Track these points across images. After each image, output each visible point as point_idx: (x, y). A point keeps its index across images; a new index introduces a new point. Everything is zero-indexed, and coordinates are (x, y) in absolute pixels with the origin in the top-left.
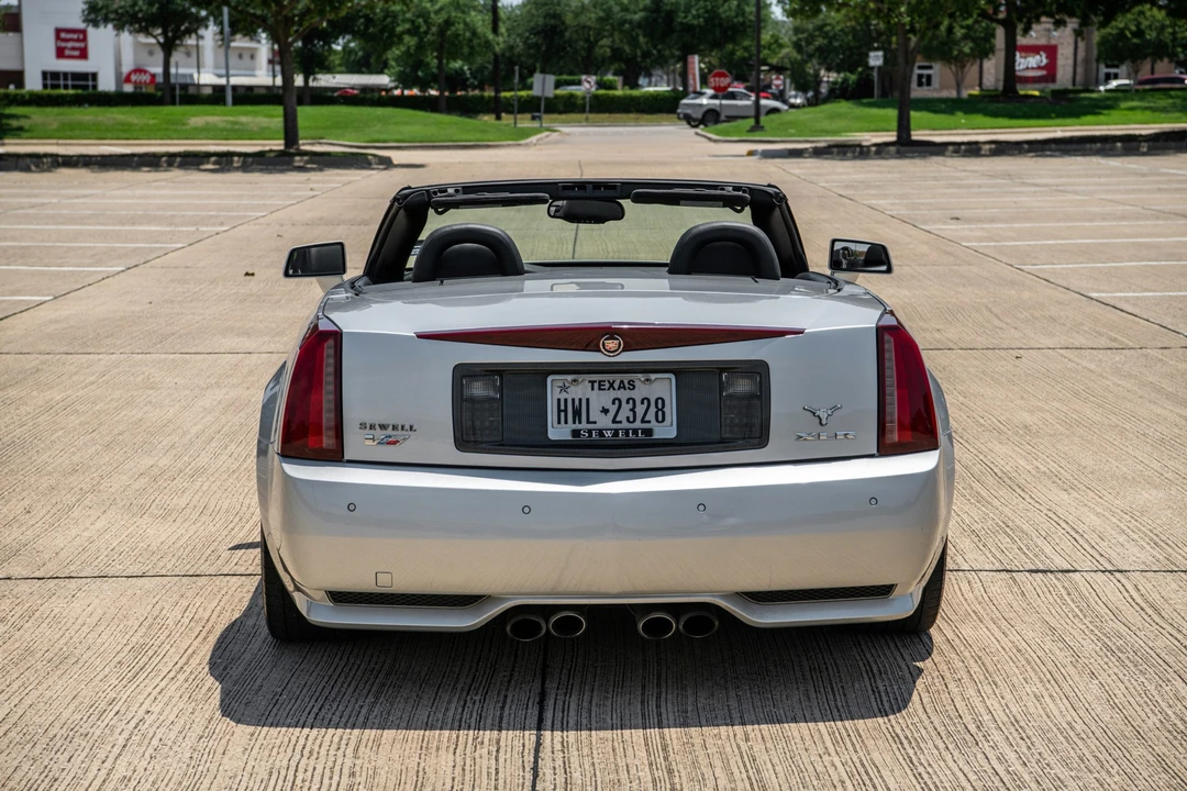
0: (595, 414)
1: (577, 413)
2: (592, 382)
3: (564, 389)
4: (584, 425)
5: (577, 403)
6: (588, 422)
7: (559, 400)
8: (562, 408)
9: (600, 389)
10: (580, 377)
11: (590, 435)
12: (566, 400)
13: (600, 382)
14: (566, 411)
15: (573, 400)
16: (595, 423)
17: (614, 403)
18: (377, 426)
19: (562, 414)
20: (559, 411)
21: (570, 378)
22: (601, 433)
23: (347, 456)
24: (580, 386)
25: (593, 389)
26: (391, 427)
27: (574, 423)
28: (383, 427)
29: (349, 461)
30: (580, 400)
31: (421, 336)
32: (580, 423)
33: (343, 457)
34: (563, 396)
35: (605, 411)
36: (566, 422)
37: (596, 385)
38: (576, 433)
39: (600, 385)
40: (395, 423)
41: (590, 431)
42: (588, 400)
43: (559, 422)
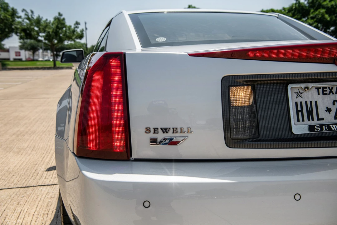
0: (323, 114)
1: (310, 113)
2: (318, 89)
3: (299, 94)
4: (316, 122)
5: (309, 104)
6: (318, 119)
7: (296, 103)
8: (299, 109)
9: (324, 94)
10: (310, 85)
11: (322, 129)
12: (301, 103)
13: (323, 88)
14: (302, 111)
15: (306, 102)
16: (323, 119)
17: (334, 104)
18: (160, 131)
19: (300, 114)
20: (298, 111)
21: (303, 86)
22: (329, 126)
23: (134, 156)
24: (310, 92)
25: (319, 94)
26: (171, 131)
27: (309, 120)
28: (165, 130)
29: (136, 160)
30: (311, 102)
31: (191, 55)
32: (313, 120)
33: (131, 156)
34: (299, 100)
35: (329, 110)
36: (303, 120)
37: (321, 91)
38: (311, 128)
39: (323, 91)
40: (175, 126)
41: (321, 126)
42: (316, 102)
43: (298, 121)
